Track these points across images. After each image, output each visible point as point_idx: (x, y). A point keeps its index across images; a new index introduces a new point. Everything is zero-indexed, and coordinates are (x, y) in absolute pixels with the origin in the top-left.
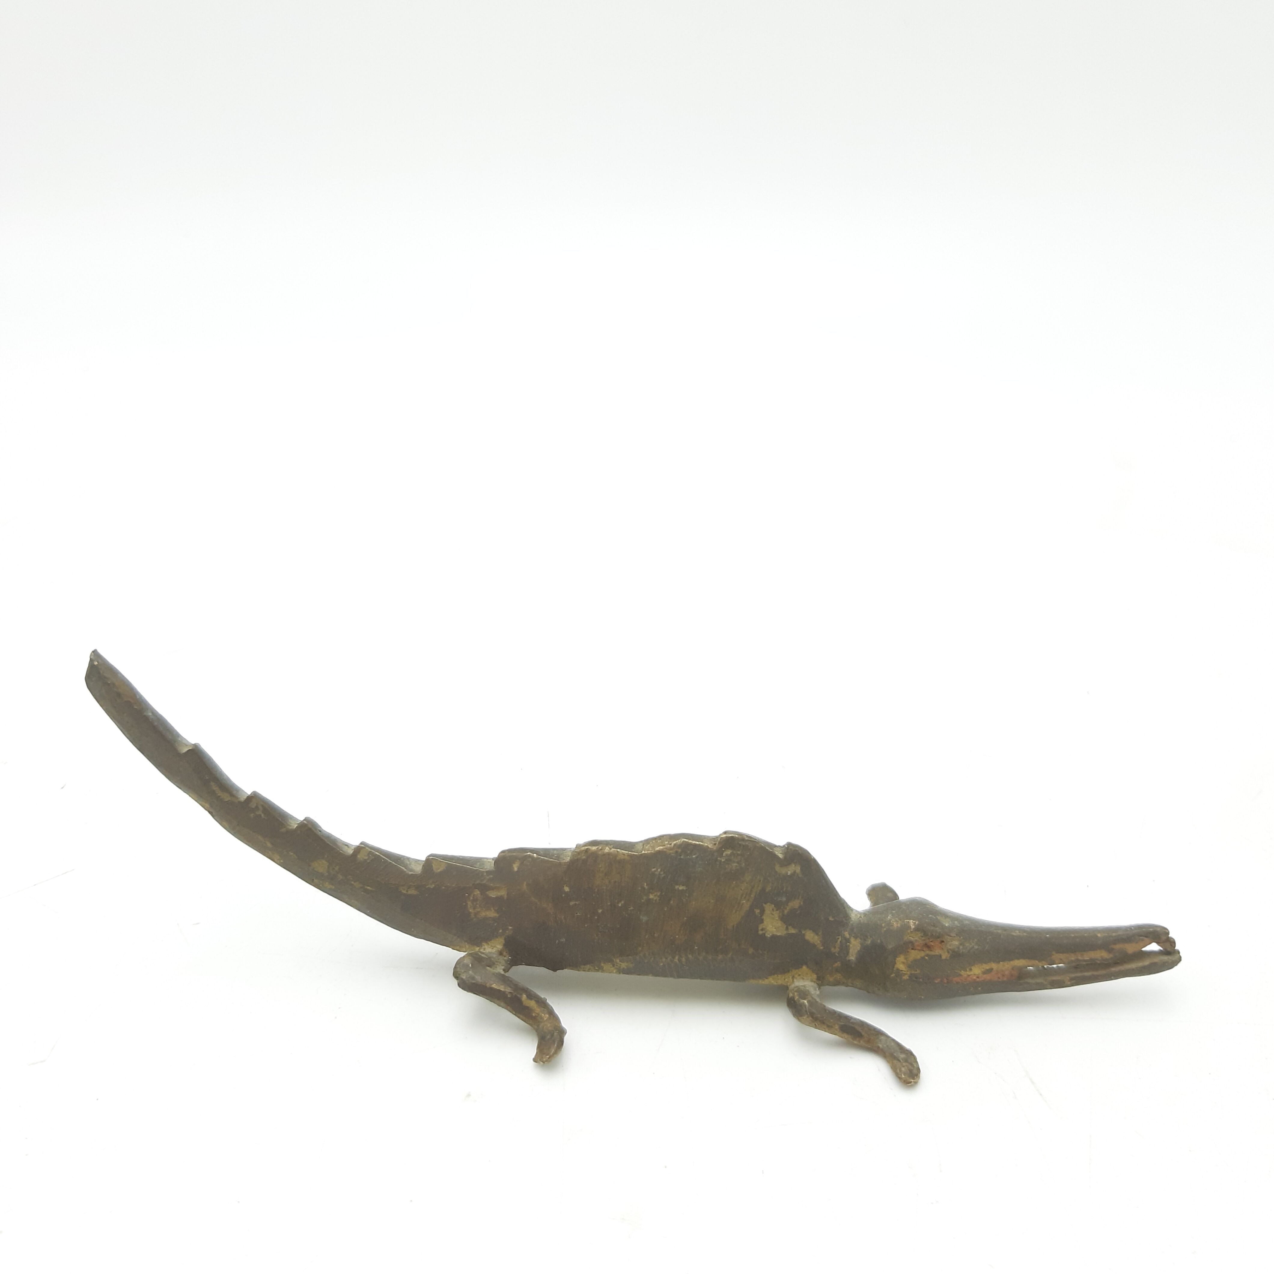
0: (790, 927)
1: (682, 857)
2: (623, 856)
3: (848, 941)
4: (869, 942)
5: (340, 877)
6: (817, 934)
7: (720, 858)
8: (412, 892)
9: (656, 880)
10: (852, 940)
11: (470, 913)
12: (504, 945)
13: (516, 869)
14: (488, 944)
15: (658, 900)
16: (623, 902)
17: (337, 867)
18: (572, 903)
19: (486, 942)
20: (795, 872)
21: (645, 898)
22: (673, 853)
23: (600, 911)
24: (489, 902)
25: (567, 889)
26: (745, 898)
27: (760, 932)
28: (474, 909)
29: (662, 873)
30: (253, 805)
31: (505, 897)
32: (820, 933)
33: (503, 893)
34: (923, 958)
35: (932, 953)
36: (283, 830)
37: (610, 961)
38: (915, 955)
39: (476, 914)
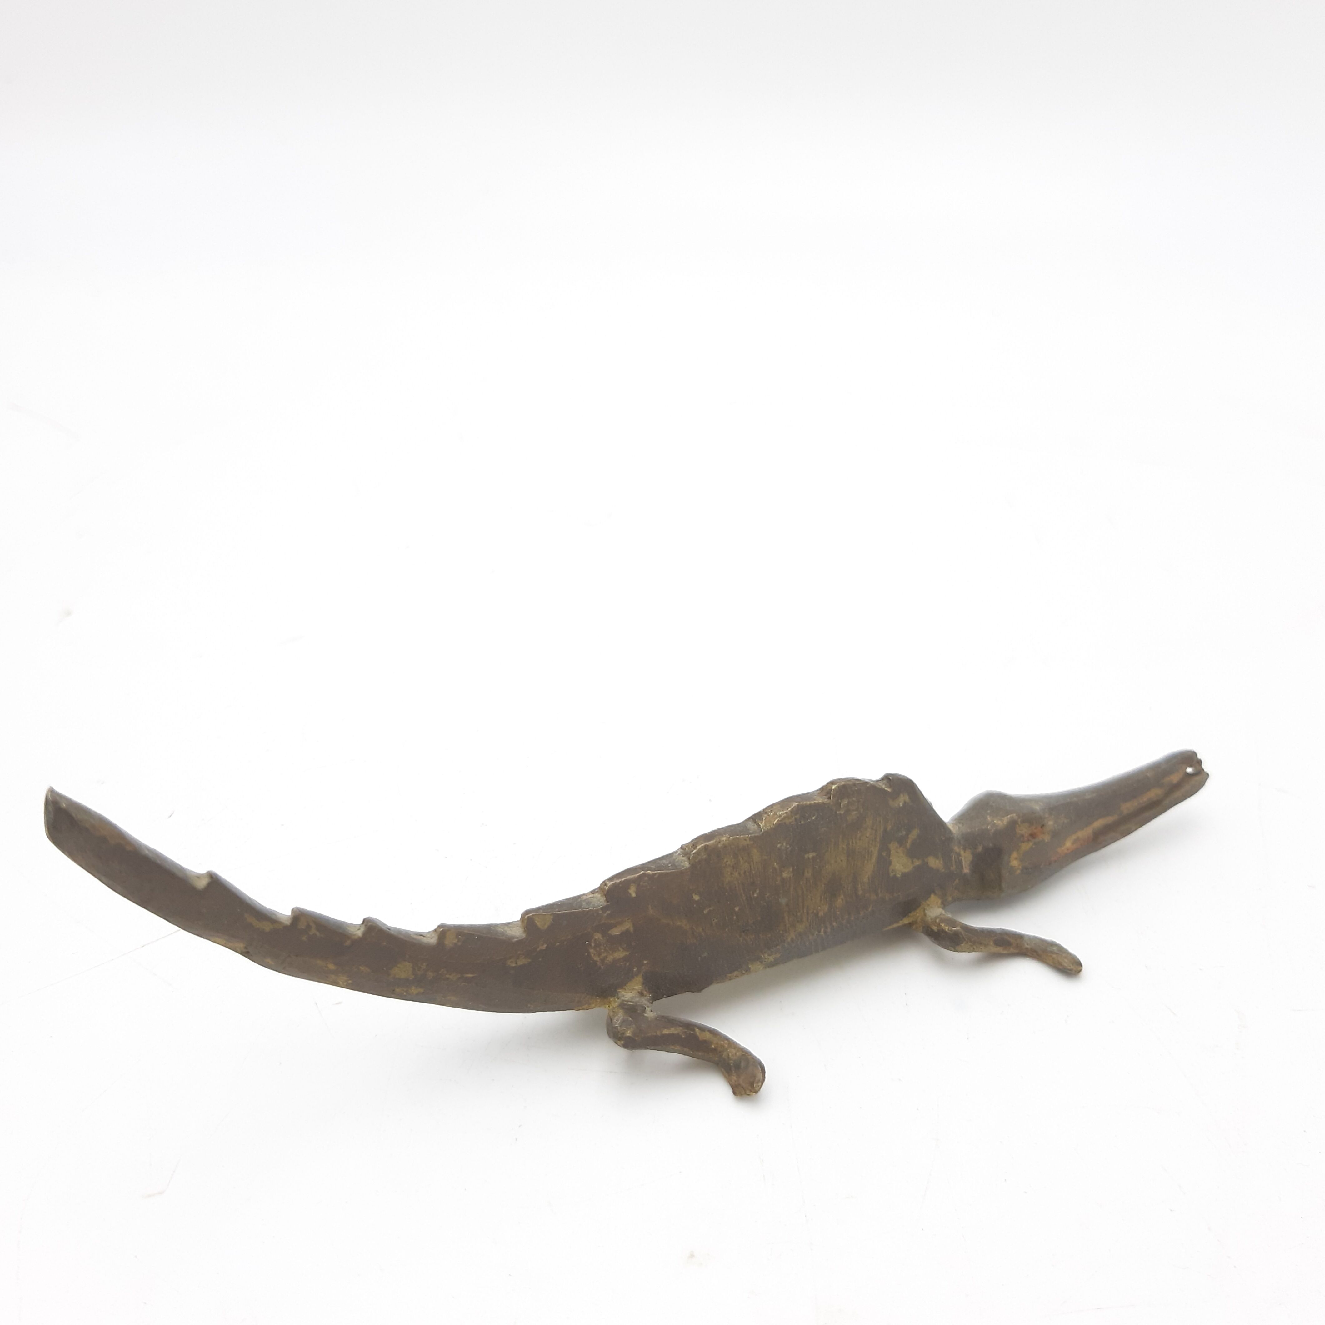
0: (915, 860)
1: (802, 823)
2: (745, 841)
3: (959, 855)
4: (980, 849)
5: (430, 975)
6: (937, 859)
7: (839, 811)
8: (522, 961)
9: (784, 856)
10: (962, 852)
11: (595, 962)
12: (643, 984)
13: (634, 895)
14: (625, 989)
15: (792, 876)
16: (758, 891)
17: (424, 964)
18: (705, 912)
19: (622, 988)
20: (905, 802)
21: (779, 878)
22: (792, 822)
23: (737, 909)
24: (614, 942)
25: (696, 898)
26: (872, 844)
27: (892, 875)
28: (599, 955)
29: (788, 846)
30: (302, 925)
31: (632, 930)
32: (938, 857)
33: (628, 925)
34: (1031, 848)
35: (1038, 840)
36: (348, 943)
37: (759, 959)
38: (1024, 847)
39: (603, 961)
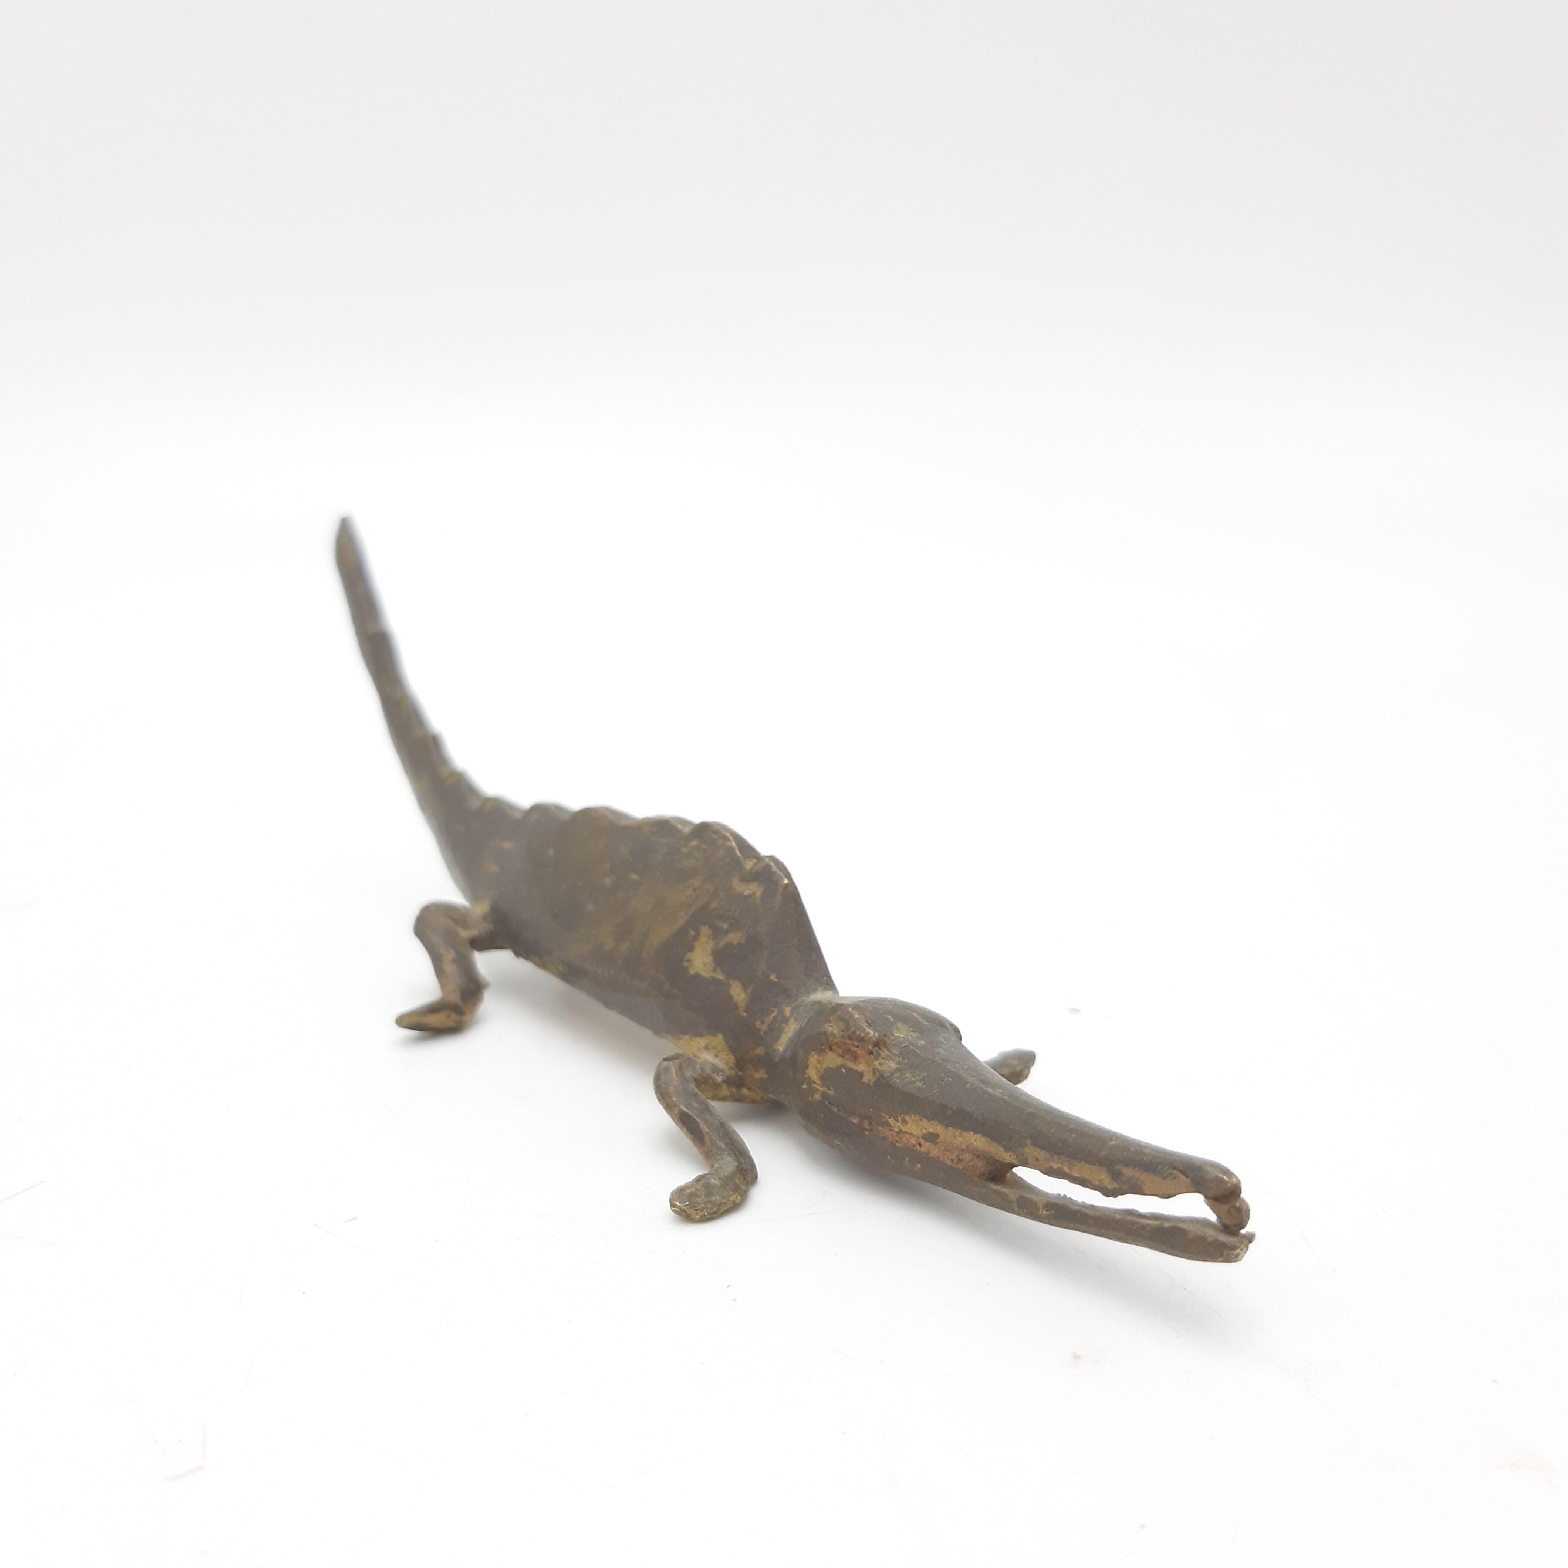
0: (719, 969)
6: (745, 991)
7: (685, 845)
9: (619, 861)
10: (791, 1021)
11: (484, 864)
12: (491, 909)
13: (533, 821)
15: (610, 887)
18: (548, 870)
19: (481, 901)
20: (754, 894)
21: (601, 880)
23: (563, 887)
24: (500, 855)
25: (551, 852)
26: (684, 909)
27: (685, 965)
28: (489, 860)
29: (628, 853)
32: (749, 991)
33: (512, 845)
34: (839, 1068)
35: (855, 1067)
37: (551, 955)
38: (832, 1060)
39: (487, 866)
